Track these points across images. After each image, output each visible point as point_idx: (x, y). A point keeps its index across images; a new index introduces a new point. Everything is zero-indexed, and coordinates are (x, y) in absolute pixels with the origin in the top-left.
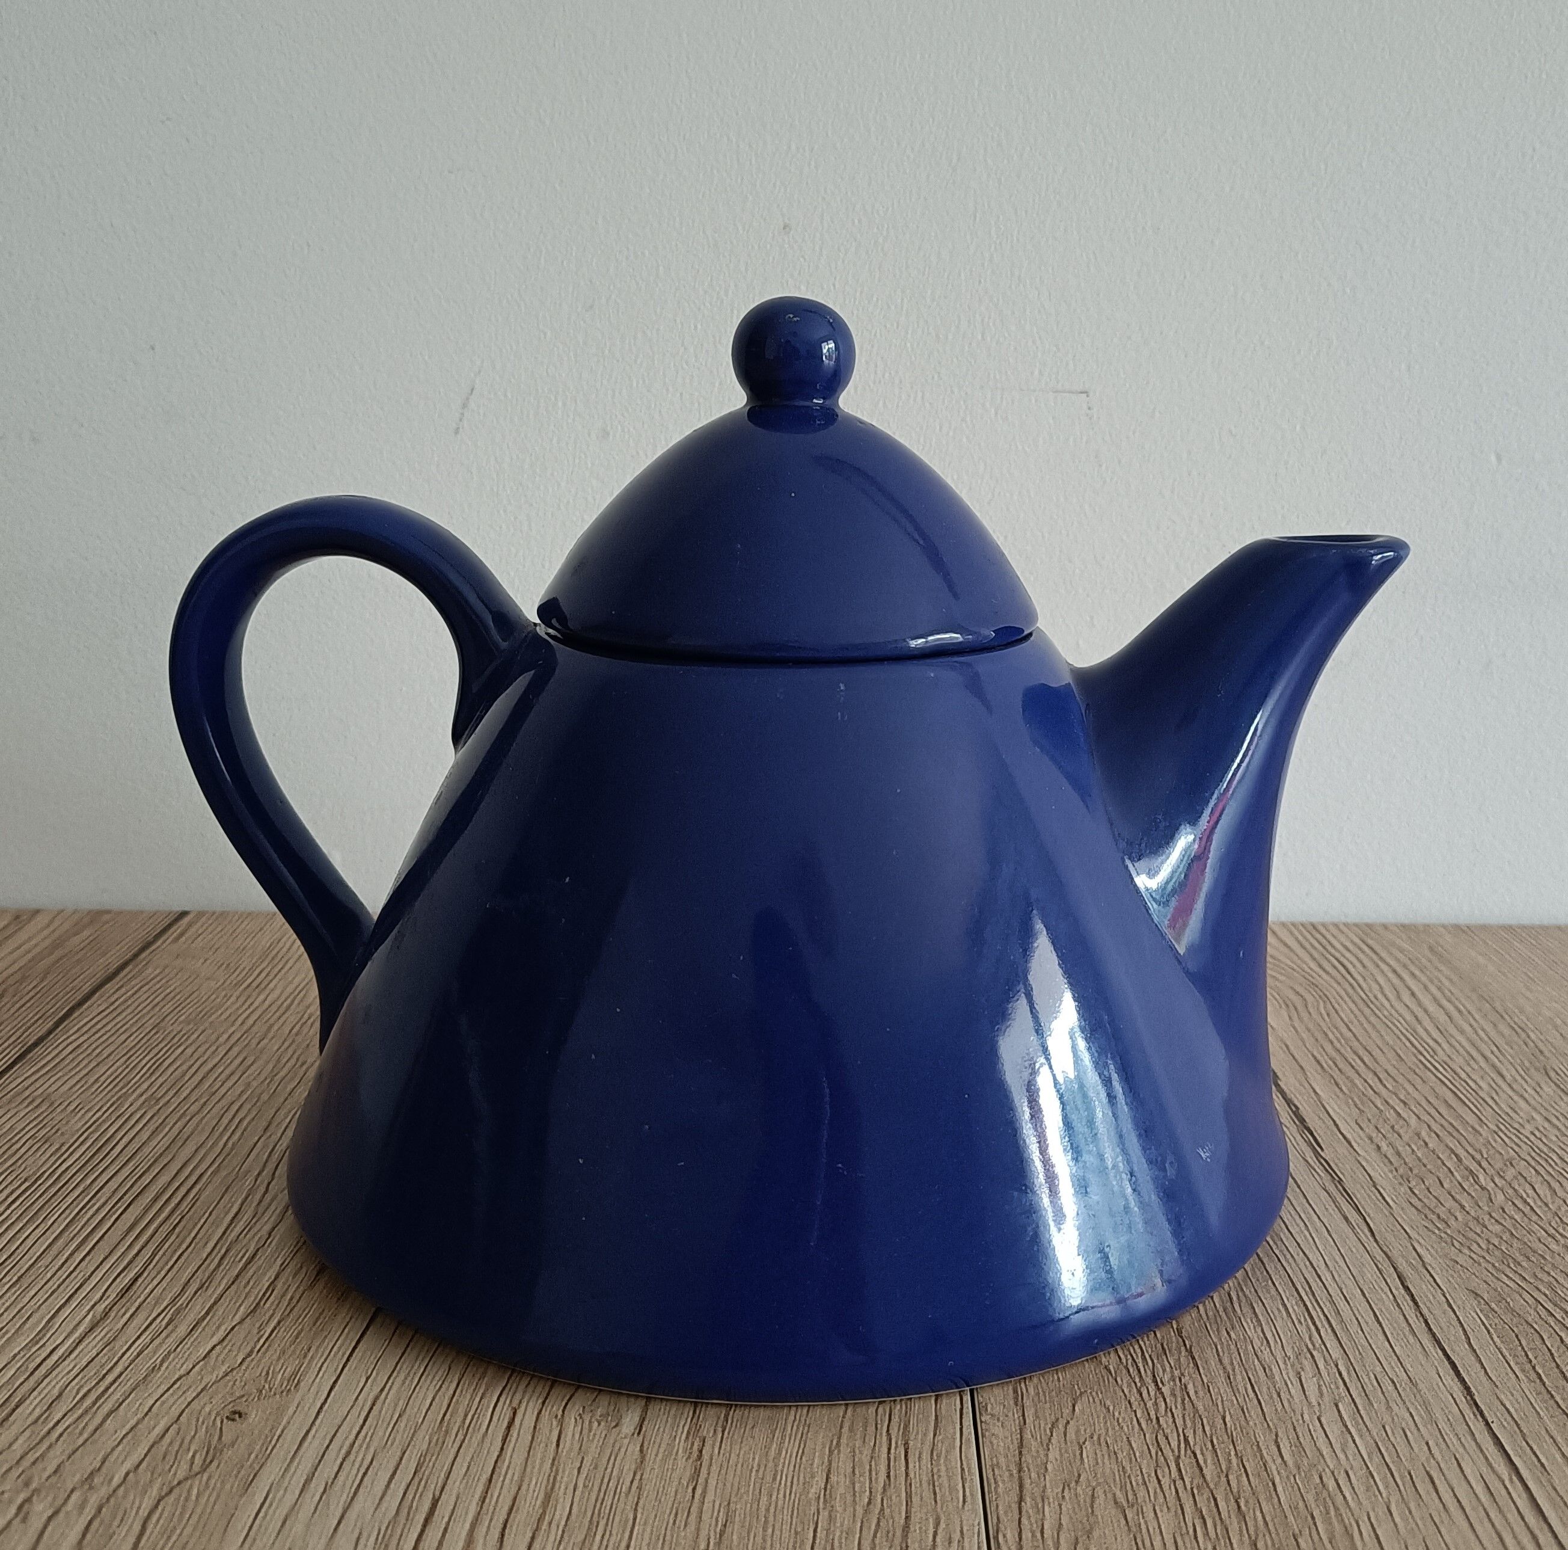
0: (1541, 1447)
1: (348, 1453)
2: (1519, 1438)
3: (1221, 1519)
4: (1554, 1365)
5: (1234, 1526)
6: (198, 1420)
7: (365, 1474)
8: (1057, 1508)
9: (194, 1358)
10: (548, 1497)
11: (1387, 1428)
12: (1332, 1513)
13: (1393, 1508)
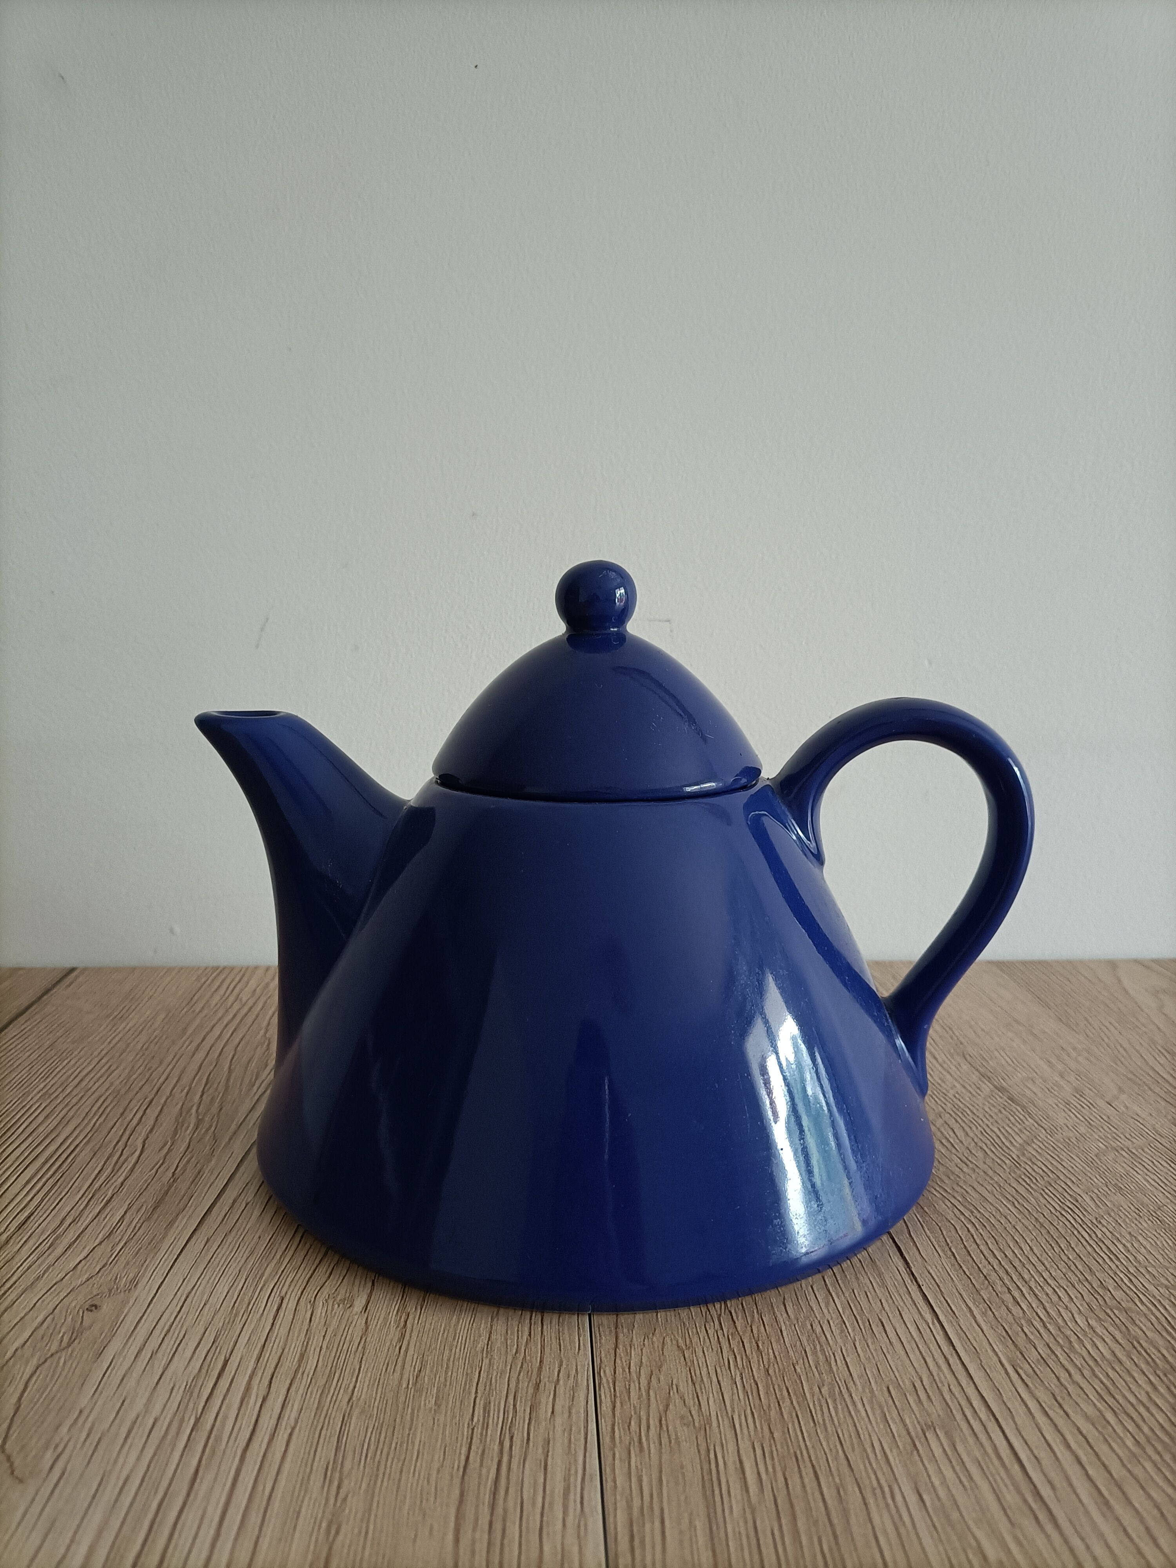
0: (953, 1301)
1: (169, 1331)
2: (940, 1296)
3: (746, 1355)
4: (962, 1246)
5: (754, 1360)
6: (67, 1312)
7: (179, 1344)
8: (640, 1352)
9: (67, 1269)
10: (302, 1356)
11: (855, 1291)
12: (818, 1347)
13: (857, 1345)
